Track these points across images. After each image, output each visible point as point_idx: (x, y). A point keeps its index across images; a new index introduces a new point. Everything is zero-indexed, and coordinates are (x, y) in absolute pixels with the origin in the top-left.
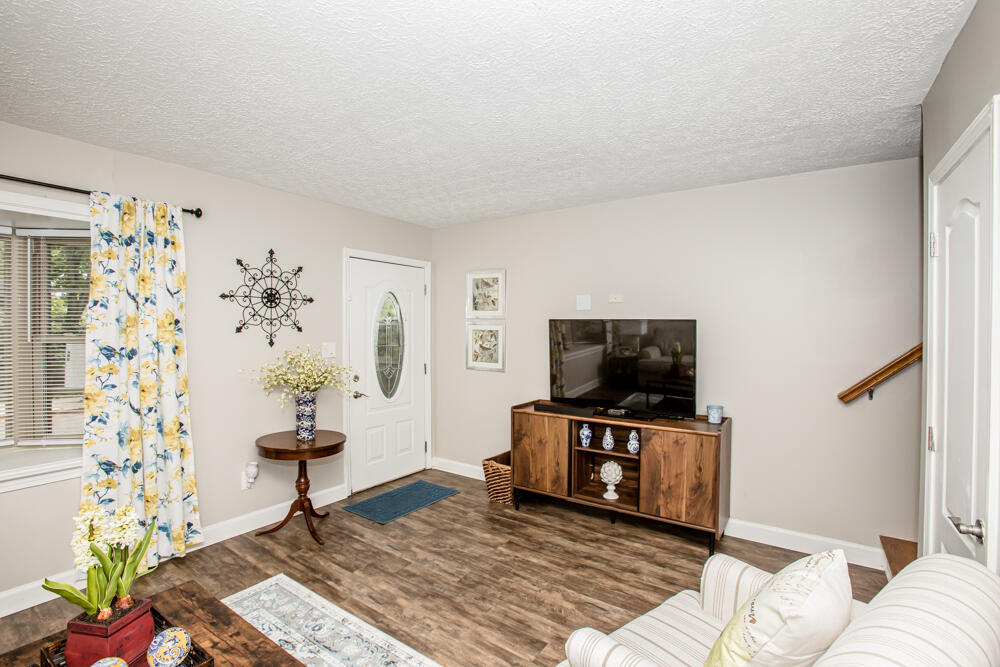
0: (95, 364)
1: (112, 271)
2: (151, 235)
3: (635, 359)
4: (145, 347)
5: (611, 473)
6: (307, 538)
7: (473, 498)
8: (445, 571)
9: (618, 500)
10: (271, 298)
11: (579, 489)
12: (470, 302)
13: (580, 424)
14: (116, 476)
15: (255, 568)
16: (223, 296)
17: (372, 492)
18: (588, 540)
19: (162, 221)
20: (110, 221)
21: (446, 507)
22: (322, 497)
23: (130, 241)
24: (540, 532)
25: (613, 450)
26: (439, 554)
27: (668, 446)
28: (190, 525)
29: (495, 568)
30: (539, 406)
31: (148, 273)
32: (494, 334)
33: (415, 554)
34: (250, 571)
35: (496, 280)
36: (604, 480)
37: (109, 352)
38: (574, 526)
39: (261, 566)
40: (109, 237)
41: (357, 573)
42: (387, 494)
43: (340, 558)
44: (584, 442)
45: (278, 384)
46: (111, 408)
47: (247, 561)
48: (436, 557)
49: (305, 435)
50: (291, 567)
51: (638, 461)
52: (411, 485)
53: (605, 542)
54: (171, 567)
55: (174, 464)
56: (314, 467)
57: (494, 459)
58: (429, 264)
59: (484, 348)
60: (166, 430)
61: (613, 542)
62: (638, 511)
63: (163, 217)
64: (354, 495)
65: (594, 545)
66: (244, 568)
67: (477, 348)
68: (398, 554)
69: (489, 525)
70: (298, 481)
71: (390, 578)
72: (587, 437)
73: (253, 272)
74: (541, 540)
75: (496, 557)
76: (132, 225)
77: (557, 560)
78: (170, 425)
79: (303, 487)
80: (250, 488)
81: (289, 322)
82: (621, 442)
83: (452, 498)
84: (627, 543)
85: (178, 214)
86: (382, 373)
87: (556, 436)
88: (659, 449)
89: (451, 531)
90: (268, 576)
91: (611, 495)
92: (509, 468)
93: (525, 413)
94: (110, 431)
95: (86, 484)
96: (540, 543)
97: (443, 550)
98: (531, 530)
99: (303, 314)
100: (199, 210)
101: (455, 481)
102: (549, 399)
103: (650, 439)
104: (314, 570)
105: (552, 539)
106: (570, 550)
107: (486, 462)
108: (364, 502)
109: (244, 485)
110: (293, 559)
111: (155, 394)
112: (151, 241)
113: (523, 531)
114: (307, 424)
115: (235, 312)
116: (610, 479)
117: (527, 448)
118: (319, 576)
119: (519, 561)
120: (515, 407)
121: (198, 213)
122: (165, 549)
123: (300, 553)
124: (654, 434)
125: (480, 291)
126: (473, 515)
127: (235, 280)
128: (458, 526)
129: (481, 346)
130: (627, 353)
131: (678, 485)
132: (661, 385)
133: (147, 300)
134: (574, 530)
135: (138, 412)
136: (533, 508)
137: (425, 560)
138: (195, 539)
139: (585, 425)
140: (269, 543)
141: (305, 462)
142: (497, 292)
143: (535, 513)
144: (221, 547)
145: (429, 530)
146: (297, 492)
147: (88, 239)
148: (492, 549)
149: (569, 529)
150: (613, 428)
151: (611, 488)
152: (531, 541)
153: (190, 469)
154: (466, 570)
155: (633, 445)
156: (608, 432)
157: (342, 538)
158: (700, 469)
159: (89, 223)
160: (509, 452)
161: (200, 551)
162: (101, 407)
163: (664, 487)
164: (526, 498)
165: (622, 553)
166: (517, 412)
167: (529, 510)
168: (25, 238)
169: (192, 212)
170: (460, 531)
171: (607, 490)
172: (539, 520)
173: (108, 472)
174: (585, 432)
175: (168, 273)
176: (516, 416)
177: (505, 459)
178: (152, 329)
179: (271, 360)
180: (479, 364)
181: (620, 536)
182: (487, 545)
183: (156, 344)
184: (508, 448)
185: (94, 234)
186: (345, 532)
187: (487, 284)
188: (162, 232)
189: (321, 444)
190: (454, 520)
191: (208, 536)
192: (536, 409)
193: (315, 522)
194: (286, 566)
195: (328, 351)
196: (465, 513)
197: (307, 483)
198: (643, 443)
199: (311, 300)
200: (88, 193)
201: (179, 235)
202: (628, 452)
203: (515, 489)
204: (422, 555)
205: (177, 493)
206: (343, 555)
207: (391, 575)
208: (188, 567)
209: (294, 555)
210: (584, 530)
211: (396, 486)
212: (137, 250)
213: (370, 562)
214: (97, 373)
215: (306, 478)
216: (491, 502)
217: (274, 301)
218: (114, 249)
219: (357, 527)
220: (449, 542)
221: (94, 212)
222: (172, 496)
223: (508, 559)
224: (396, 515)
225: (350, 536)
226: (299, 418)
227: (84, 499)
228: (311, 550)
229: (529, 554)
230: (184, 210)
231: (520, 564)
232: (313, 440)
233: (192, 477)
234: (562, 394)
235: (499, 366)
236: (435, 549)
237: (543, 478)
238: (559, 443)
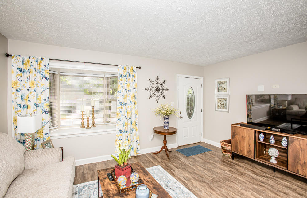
0: (118, 106)
1: (122, 84)
2: (130, 74)
3: (285, 110)
4: (128, 102)
5: (273, 152)
6: (166, 157)
7: (217, 153)
8: (207, 175)
9: (277, 164)
10: (157, 89)
11: (258, 156)
12: (216, 89)
13: (259, 133)
14: (122, 133)
15: (152, 162)
16: (146, 89)
17: (184, 147)
18: (263, 176)
19: (132, 71)
20: (121, 72)
21: (208, 155)
22: (171, 146)
23: (125, 76)
24: (241, 168)
25: (274, 144)
26: (205, 169)
28: (137, 148)
29: (225, 178)
30: (242, 125)
31: (129, 84)
32: (225, 100)
33: (197, 167)
34: (151, 163)
35: (226, 82)
36: (270, 155)
37: (121, 104)
38: (256, 169)
39: (154, 162)
40: (121, 75)
41: (179, 169)
42: (189, 148)
43: (175, 164)
44: (261, 139)
45: (159, 113)
46: (122, 117)
47: (150, 160)
48: (204, 170)
49: (166, 128)
50: (162, 164)
51: (287, 150)
52: (196, 146)
53: (271, 178)
54: (133, 158)
55: (134, 132)
56: (168, 137)
57: (225, 141)
58: (203, 78)
59: (221, 104)
60: (132, 123)
61: (274, 179)
62: (287, 169)
63: (132, 70)
64: (179, 147)
65: (265, 178)
66: (150, 162)
67: (219, 104)
68: (192, 167)
69: (222, 163)
70: (164, 141)
71: (189, 173)
72: (262, 138)
73: (153, 82)
74: (242, 172)
75: (225, 174)
76: (126, 72)
77: (248, 180)
78: (133, 122)
79: (165, 143)
80: (151, 141)
81: (162, 96)
82: (278, 141)
83: (210, 152)
84: (281, 181)
85: (135, 68)
86: (188, 111)
87: (249, 136)
88: (298, 146)
89: (209, 162)
90: (156, 165)
91: (273, 161)
92: (230, 145)
93: (237, 127)
94: (121, 122)
95: (117, 134)
96: (242, 173)
97: (206, 168)
98: (238, 167)
99: (166, 94)
100: (140, 67)
101: (211, 147)
102: (246, 123)
103: (293, 142)
104: (167, 166)
105: (246, 172)
106: (255, 178)
107: (222, 142)
108: (182, 149)
109: (150, 140)
110: (162, 162)
111: (130, 114)
112: (130, 76)
113: (235, 167)
114: (166, 125)
115: (148, 93)
116: (273, 154)
117: (237, 139)
118: (169, 168)
119: (233, 177)
120: (233, 125)
121: (140, 68)
122: (132, 153)
123: (164, 161)
124: (295, 140)
125: (220, 85)
126: (216, 159)
127: (148, 85)
128: (211, 161)
129: (220, 104)
130: (281, 107)
132: (299, 121)
133: (129, 91)
134: (256, 171)
135: (127, 119)
136: (239, 160)
137: (200, 170)
138: (139, 152)
139: (261, 133)
140: (156, 157)
141: (166, 135)
142: (226, 86)
143: (240, 162)
144: (144, 155)
145: (202, 161)
146: (163, 144)
147: (117, 77)
148: (224, 171)
149: (254, 170)
150: (274, 135)
151: (273, 158)
152: (238, 171)
153: (138, 134)
154: (214, 176)
155: (284, 143)
156: (272, 136)
157: (175, 159)
159: (117, 73)
160: (231, 140)
161: (140, 155)
162: (120, 117)
163: (301, 162)
164: (235, 156)
165: (280, 185)
166: (234, 126)
167: (237, 160)
168: (106, 77)
169: (138, 68)
170: (212, 163)
171: (271, 159)
172: (242, 164)
173: (121, 132)
174: (262, 136)
175: (133, 84)
176: (233, 127)
177: (229, 142)
178: (130, 98)
179: (157, 106)
180: (219, 109)
181: (278, 177)
182: (222, 169)
183: (131, 102)
184: (230, 138)
185: (118, 75)
186: (177, 157)
187: (223, 83)
188: (132, 74)
189: (170, 131)
190: (210, 159)
191: (142, 152)
192: (241, 126)
193: (168, 153)
194: (160, 164)
195: (172, 104)
196: (214, 158)
197: (166, 141)
198: (290, 143)
199: (168, 90)
200: (117, 66)
201: (136, 74)
202: (282, 145)
203: (232, 152)
204: (199, 168)
205: (135, 140)
206: (176, 163)
207: (189, 172)
208: (137, 159)
209: (162, 161)
210: (261, 172)
211: (192, 146)
212: (127, 78)
213: (183, 167)
214: (119, 109)
215: (166, 140)
216: (223, 156)
217: (158, 90)
218: (122, 78)
219: (180, 156)
220: (208, 166)
221: (118, 70)
222: (134, 140)
223: (229, 176)
224: (191, 155)
225: (177, 158)
226: (164, 123)
227: (116, 138)
228: (167, 161)
229: (237, 176)
230: (137, 67)
231: (234, 179)
232: (168, 130)
233: (138, 136)
234: (251, 121)
235: (227, 110)
236: (204, 167)
237: (243, 150)
238: (250, 139)
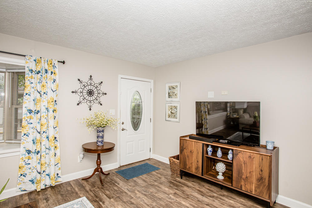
0: (26, 115)
1: (32, 83)
2: (46, 70)
3: (238, 118)
4: (43, 110)
5: (221, 167)
6: (99, 183)
7: (165, 172)
8: (146, 203)
9: (224, 180)
10: (90, 93)
11: (206, 173)
12: (167, 95)
13: (207, 146)
14: (32, 155)
15: (77, 193)
16: (73, 92)
17: (128, 166)
18: (209, 196)
19: (51, 65)
20: (32, 66)
21: (153, 175)
22: (106, 167)
23: (38, 73)
24: (188, 189)
25: (222, 157)
26: (145, 195)
27: (246, 158)
28: (58, 174)
29: (166, 205)
30: (191, 137)
31: (45, 84)
32: (176, 108)
33: (136, 194)
34: (74, 194)
35: (177, 86)
36: (218, 170)
37: (30, 111)
38: (204, 188)
39: (79, 193)
40: (31, 71)
41: (112, 200)
42: (133, 168)
43: (108, 192)
44: (209, 153)
45: (90, 125)
46: (31, 131)
47: (75, 190)
48: (144, 196)
49: (99, 144)
50: (89, 194)
51: (232, 163)
52: (142, 165)
53: (217, 198)
54: (49, 189)
55: (52, 152)
56: (103, 156)
57: (172, 157)
58: (153, 81)
59: (172, 113)
60: (49, 140)
61: (220, 198)
62: (232, 186)
63: (51, 64)
64: (121, 167)
65: (211, 199)
66: (73, 192)
67: (170, 113)
68: (129, 193)
69: (169, 184)
70: (97, 161)
71: (124, 204)
72: (210, 151)
73: (84, 84)
74: (189, 194)
75: (168, 199)
76: (39, 67)
77: (194, 204)
78: (51, 138)
79: (99, 163)
80: (81, 162)
81: (97, 102)
82: (225, 152)
83: (157, 171)
84: (227, 200)
85: (56, 63)
86: (133, 121)
87: (197, 150)
88: (242, 159)
89: (152, 185)
90: (80, 197)
91: (220, 177)
92: (178, 161)
93: (185, 140)
94: (30, 139)
95: (21, 157)
96: (188, 195)
97: (147, 193)
98: (185, 188)
99: (103, 99)
100: (64, 61)
101: (160, 164)
102: (195, 134)
103: (238, 154)
104: (97, 197)
105: (193, 194)
106: (200, 200)
107: (170, 158)
108: (124, 170)
109: (79, 161)
110: (91, 191)
111: (46, 127)
112: (46, 73)
113: (182, 188)
114: (100, 140)
115: (76, 98)
116: (220, 170)
117: (186, 154)
118: (97, 199)
119: (177, 203)
120: (181, 137)
121: (64, 62)
122: (48, 182)
123: (94, 189)
124: (239, 152)
125: (171, 91)
126: (163, 179)
127: (77, 86)
128: (156, 184)
129: (171, 112)
130: (235, 116)
131: (251, 177)
132: (249, 130)
133: (44, 93)
134: (204, 191)
135: (39, 133)
136: (188, 179)
137: (139, 197)
138: (59, 180)
139: (209, 146)
140: (85, 183)
141: (100, 154)
142: (177, 91)
143: (188, 181)
144: (68, 183)
145: (144, 184)
146: (97, 165)
147: (24, 72)
148: (167, 195)
149: (202, 190)
150: (222, 148)
151: (220, 174)
152: (184, 193)
153: (58, 154)
154: (154, 204)
155: (230, 156)
156: (219, 150)
157: (111, 184)
158: (262, 171)
159: (24, 66)
160: (179, 155)
161: (61, 184)
162: (27, 131)
163: (244, 177)
164: (185, 174)
165: (224, 205)
166: (182, 139)
167: (186, 179)
169: (61, 62)
170: (156, 186)
171: (219, 175)
172: (190, 184)
173: (29, 154)
174: (210, 149)
175: (52, 84)
176: (182, 140)
177: (177, 157)
178: (45, 103)
179: (90, 115)
180: (169, 119)
181: (224, 196)
182: (166, 193)
183: (47, 109)
184: (178, 153)
185: (27, 70)
186: (113, 182)
187: (173, 88)
188: (50, 69)
189: (105, 147)
190: (155, 181)
191: (64, 179)
192: (190, 138)
193: (103, 177)
194: (87, 194)
195: (112, 112)
196: (160, 178)
197: (100, 162)
198: (234, 156)
199: (106, 94)
200: (25, 56)
201: (57, 70)
202: (228, 159)
203: (181, 170)
204: (139, 195)
205: (53, 163)
206: (109, 191)
207: (124, 202)
208: (55, 190)
209: (92, 189)
210: (208, 191)
211: (137, 165)
212: (42, 76)
213: (118, 195)
214: (26, 119)
215: (100, 160)
216: (172, 174)
217: (91, 94)
218: (33, 75)
219: (118, 180)
220: (151, 190)
221: (27, 62)
222: (51, 164)
223: (172, 201)
224: (133, 176)
226: (98, 137)
227: (20, 163)
228: (99, 188)
229: (182, 200)
230: (58, 62)
231: (177, 204)
232: (103, 146)
233: (59, 157)
235: (177, 120)
236: (144, 193)
237: (192, 167)
238: (198, 153)
